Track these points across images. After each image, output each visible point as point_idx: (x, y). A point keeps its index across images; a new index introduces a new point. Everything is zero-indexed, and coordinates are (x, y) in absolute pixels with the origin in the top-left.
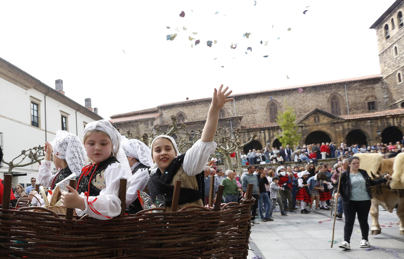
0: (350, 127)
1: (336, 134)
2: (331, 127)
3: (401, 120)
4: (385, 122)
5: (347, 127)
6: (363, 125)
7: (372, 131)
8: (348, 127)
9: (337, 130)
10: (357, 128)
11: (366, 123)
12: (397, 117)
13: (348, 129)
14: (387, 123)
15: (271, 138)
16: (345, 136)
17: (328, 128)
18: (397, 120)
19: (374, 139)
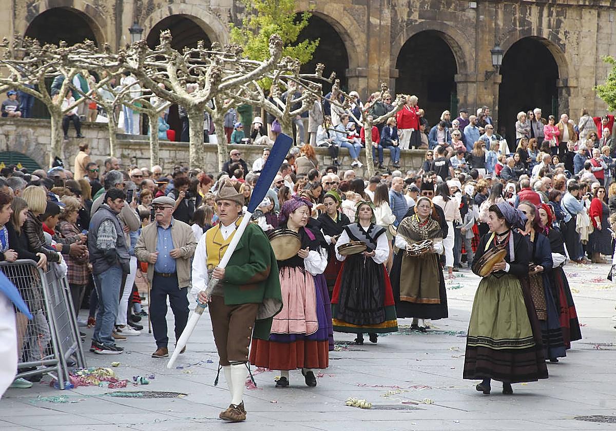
0: (415, 16)
1: (368, 37)
2: (357, 6)
3: (562, 18)
4: (517, 16)
5: (406, 18)
6: (454, 17)
7: (476, 46)
8: (410, 14)
9: (374, 21)
10: (437, 28)
11: (464, 10)
12: (551, 6)
13: (409, 22)
14: (523, 22)
15: (144, 12)
16: (396, 52)
17: (345, 9)
18: (550, 14)
19: (481, 77)
